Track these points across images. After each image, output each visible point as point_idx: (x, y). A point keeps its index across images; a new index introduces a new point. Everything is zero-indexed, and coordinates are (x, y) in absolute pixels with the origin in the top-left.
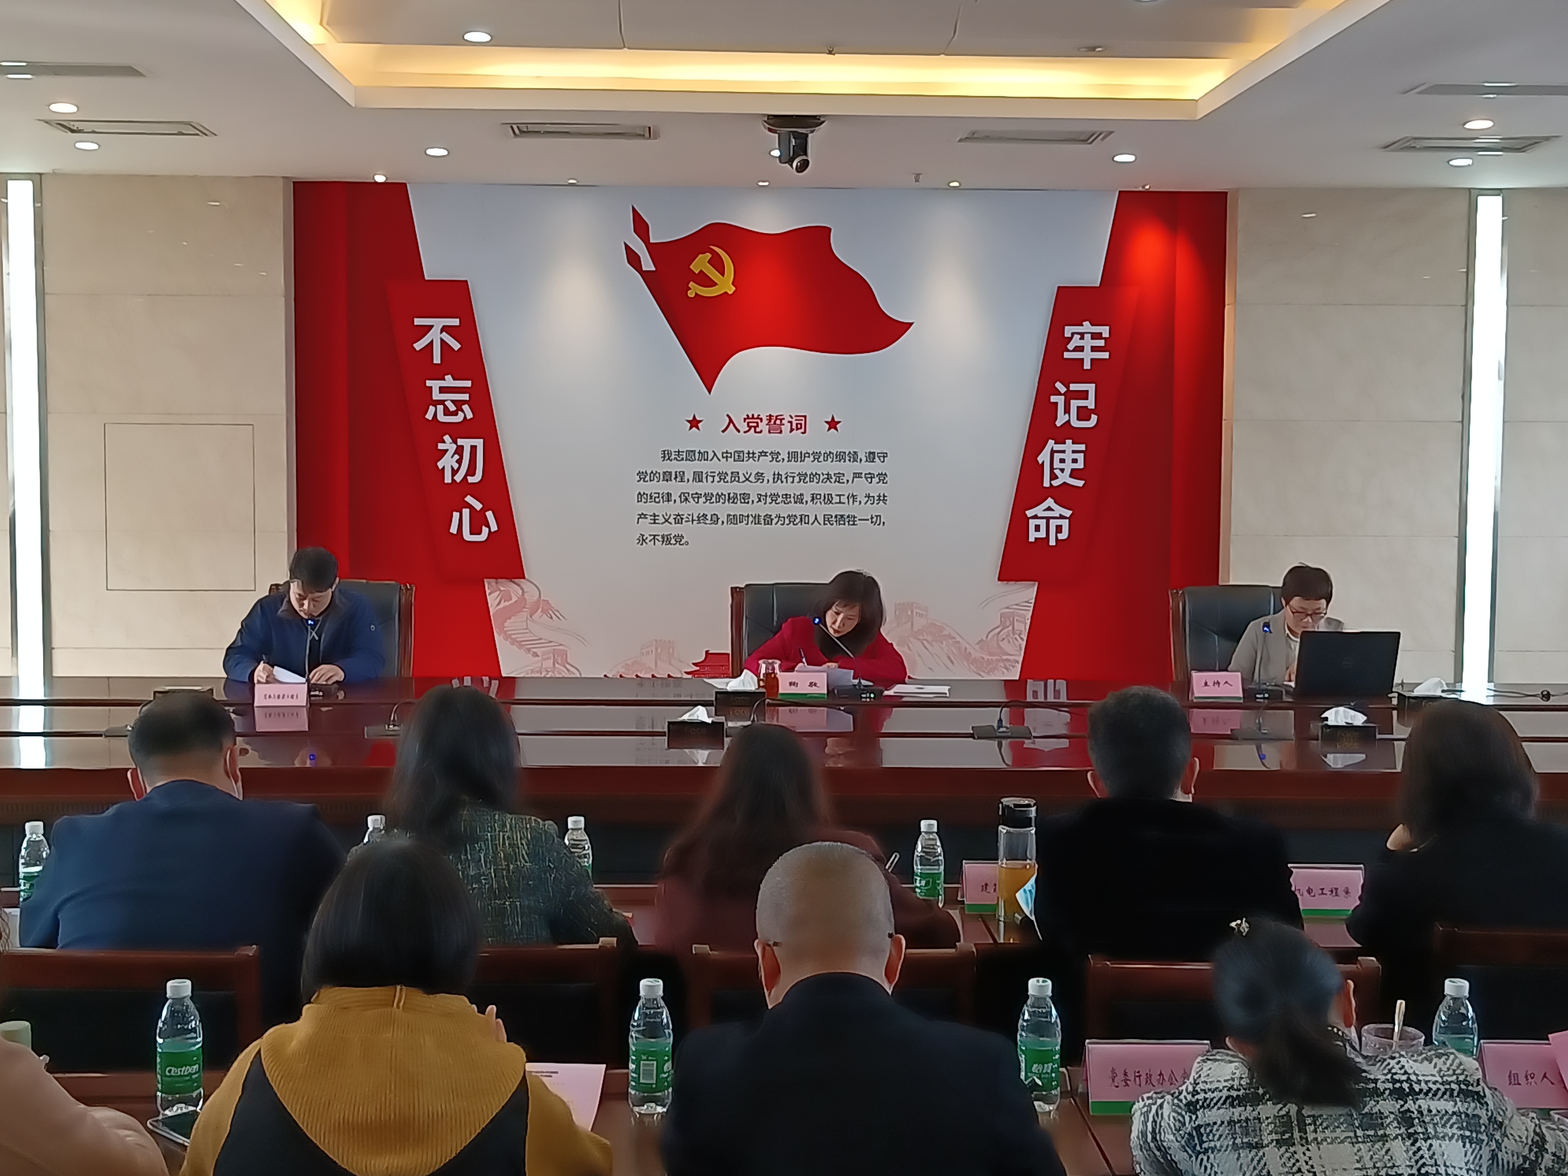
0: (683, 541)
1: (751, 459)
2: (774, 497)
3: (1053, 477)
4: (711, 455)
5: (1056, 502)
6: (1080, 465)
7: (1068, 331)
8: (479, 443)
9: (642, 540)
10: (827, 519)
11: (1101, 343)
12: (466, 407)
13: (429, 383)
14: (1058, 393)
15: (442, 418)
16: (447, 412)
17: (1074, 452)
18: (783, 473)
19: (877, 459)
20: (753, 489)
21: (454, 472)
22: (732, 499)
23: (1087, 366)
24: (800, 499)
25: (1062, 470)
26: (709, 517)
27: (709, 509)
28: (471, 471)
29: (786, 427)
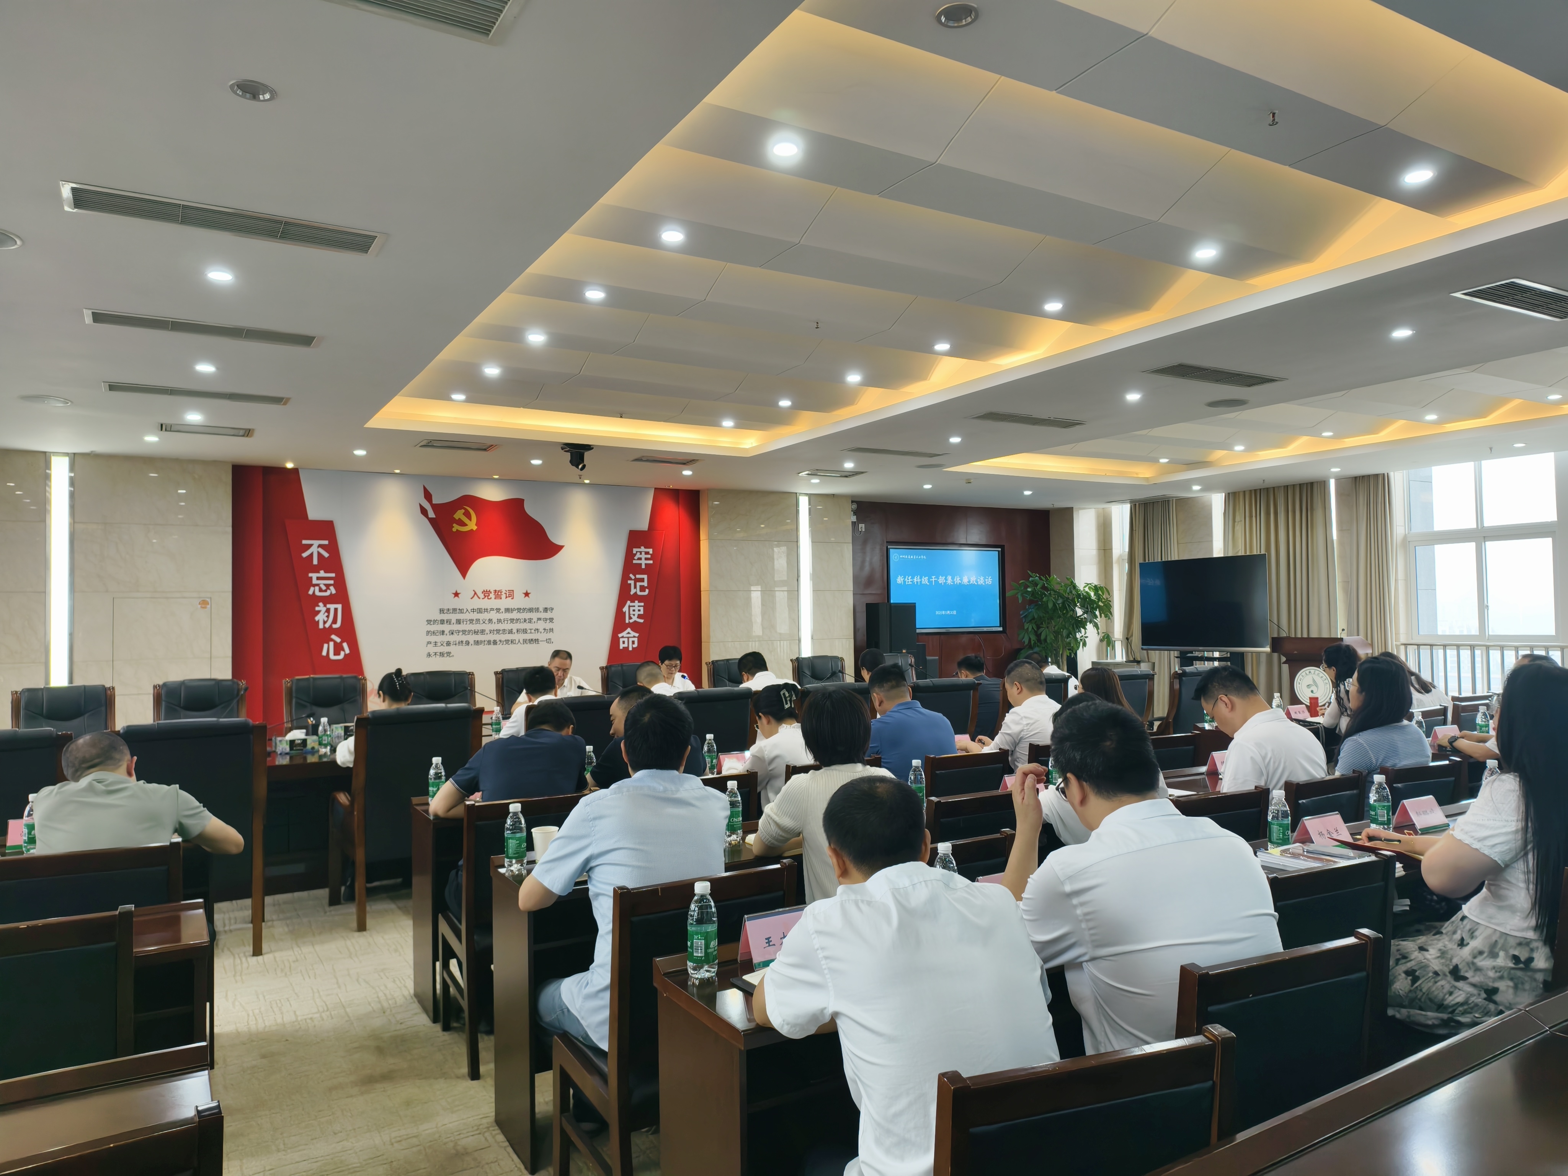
0: (451, 655)
1: (486, 612)
2: (498, 631)
3: (630, 618)
4: (465, 611)
5: (632, 630)
6: (642, 612)
7: (635, 550)
8: (339, 607)
9: (429, 655)
10: (525, 641)
11: (649, 556)
12: (332, 588)
13: (310, 575)
14: (631, 579)
15: (318, 593)
16: (321, 590)
17: (639, 606)
18: (502, 619)
19: (548, 611)
20: (488, 627)
21: (325, 622)
22: (476, 632)
23: (643, 567)
24: (511, 632)
25: (634, 615)
26: (464, 642)
27: (464, 638)
28: (335, 621)
29: (504, 596)
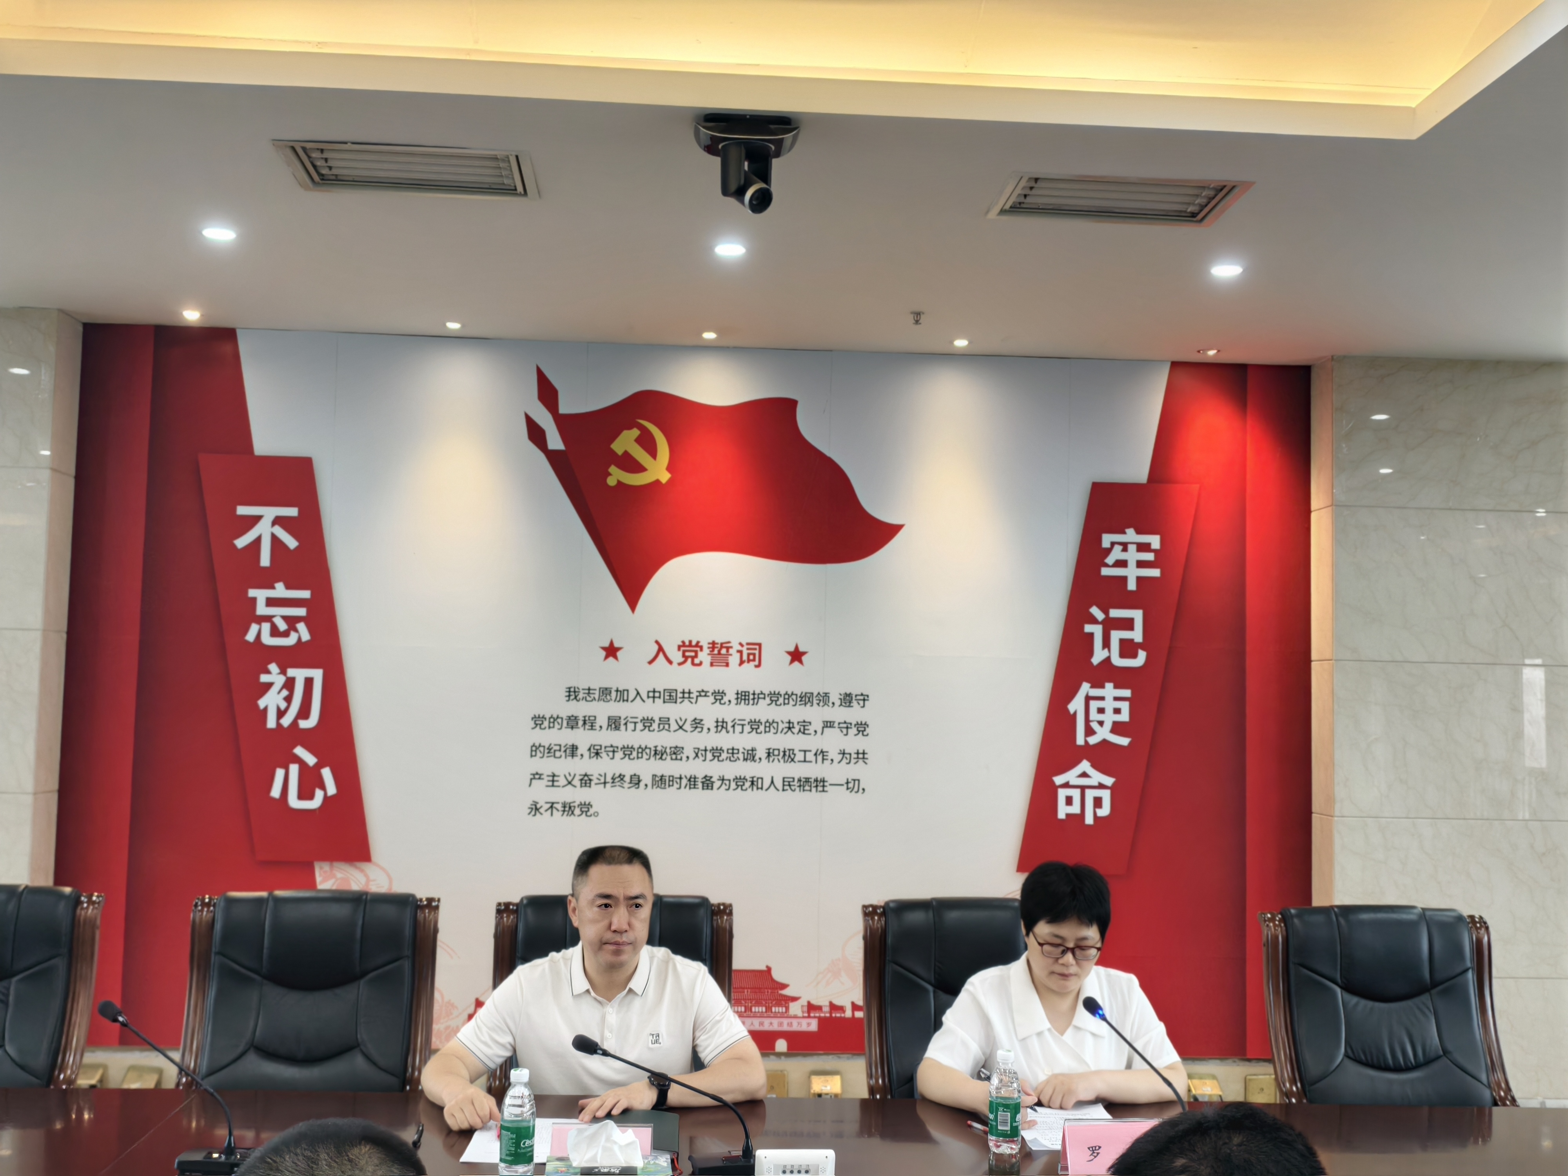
0: (592, 811)
1: (686, 701)
2: (717, 753)
3: (1090, 732)
4: (632, 694)
5: (1094, 766)
6: (1125, 717)
7: (1107, 540)
8: (317, 675)
9: (535, 809)
10: (787, 784)
11: (1150, 557)
12: (301, 627)
13: (252, 593)
14: (1093, 621)
15: (267, 640)
16: (275, 632)
17: (1116, 699)
18: (729, 720)
19: (854, 703)
20: (690, 741)
21: (281, 714)
22: (659, 754)
23: (1132, 586)
24: (750, 755)
25: (1101, 723)
26: (627, 779)
27: (628, 767)
28: (304, 712)
29: (734, 659)
